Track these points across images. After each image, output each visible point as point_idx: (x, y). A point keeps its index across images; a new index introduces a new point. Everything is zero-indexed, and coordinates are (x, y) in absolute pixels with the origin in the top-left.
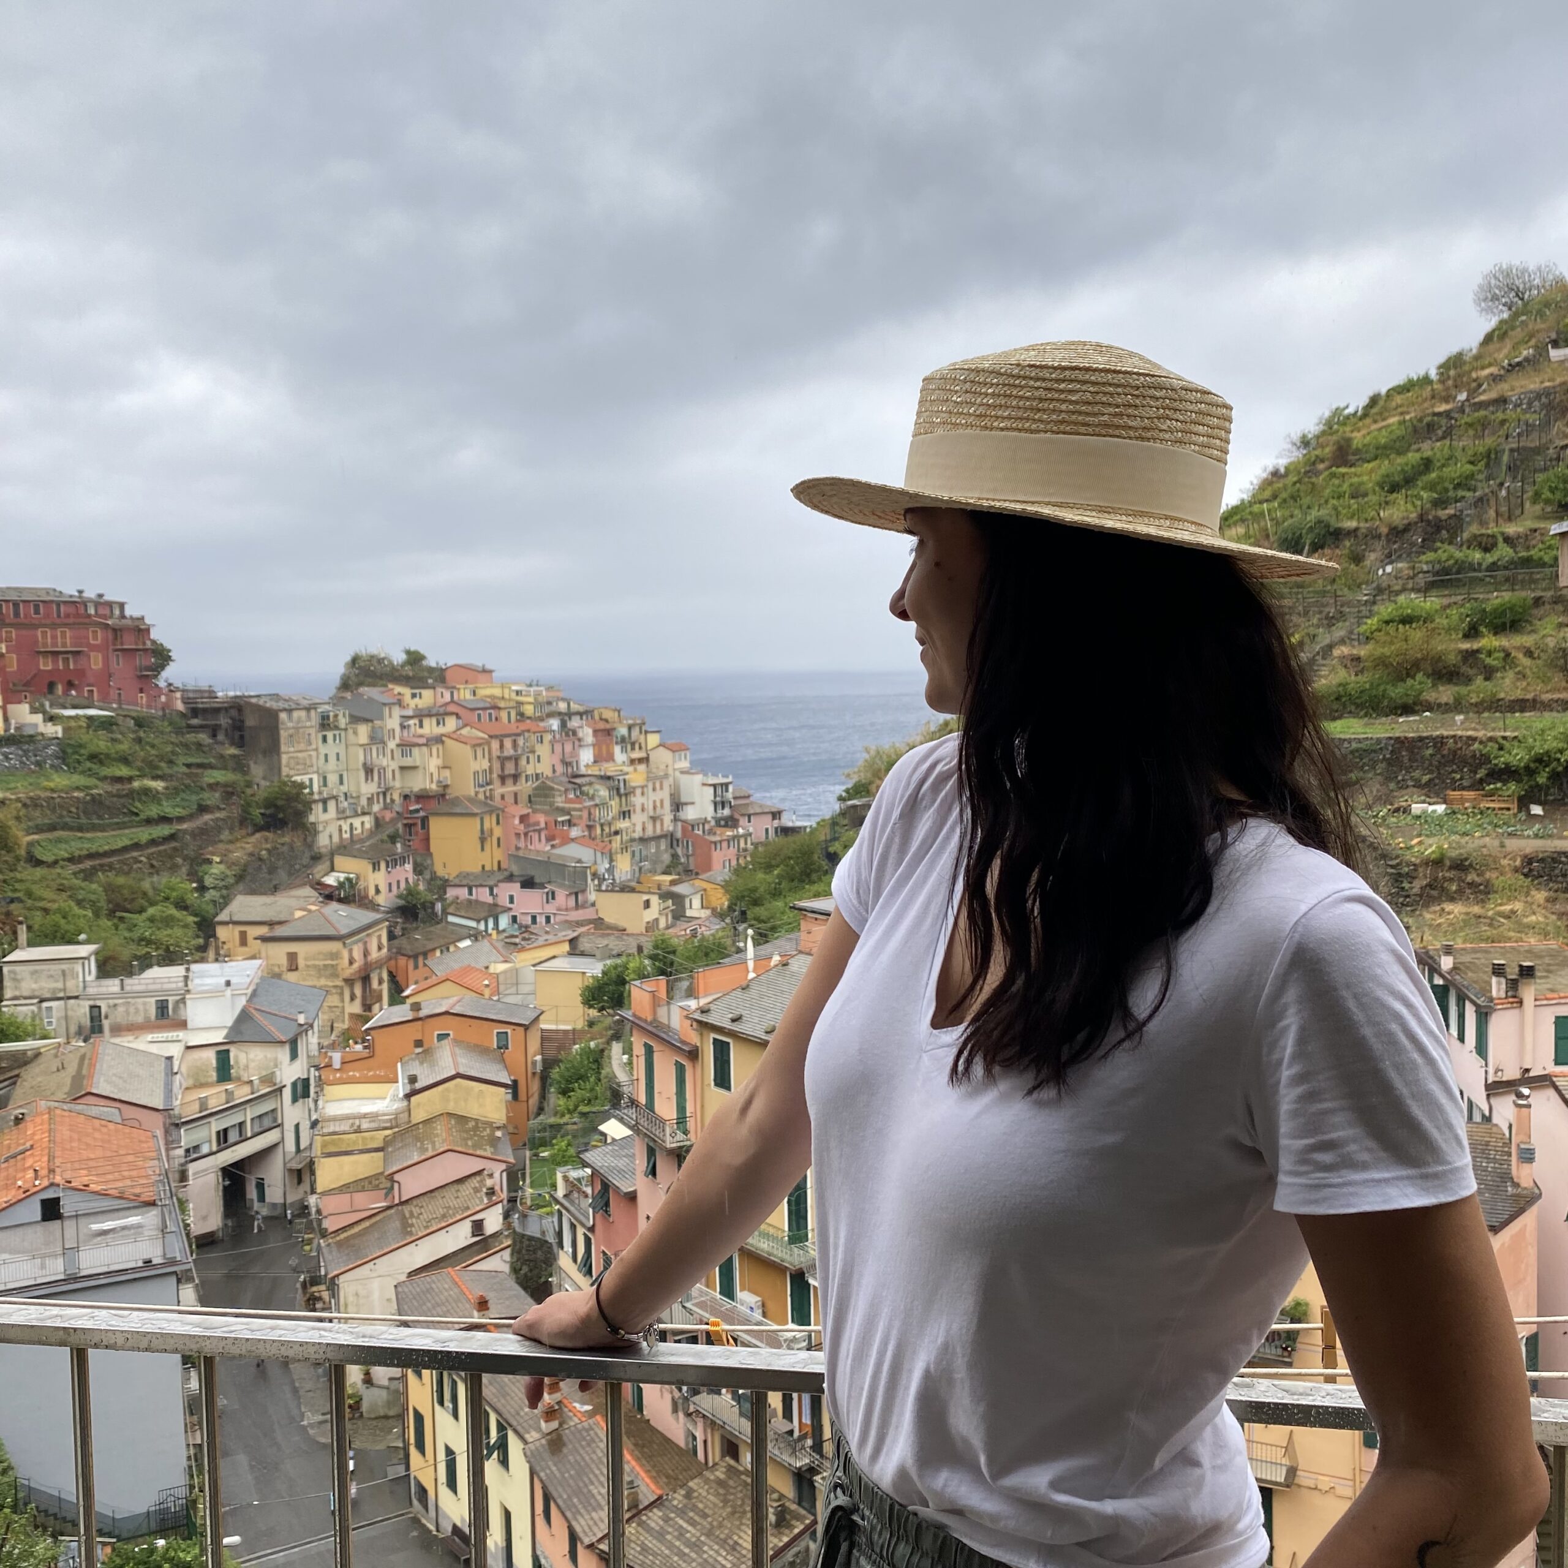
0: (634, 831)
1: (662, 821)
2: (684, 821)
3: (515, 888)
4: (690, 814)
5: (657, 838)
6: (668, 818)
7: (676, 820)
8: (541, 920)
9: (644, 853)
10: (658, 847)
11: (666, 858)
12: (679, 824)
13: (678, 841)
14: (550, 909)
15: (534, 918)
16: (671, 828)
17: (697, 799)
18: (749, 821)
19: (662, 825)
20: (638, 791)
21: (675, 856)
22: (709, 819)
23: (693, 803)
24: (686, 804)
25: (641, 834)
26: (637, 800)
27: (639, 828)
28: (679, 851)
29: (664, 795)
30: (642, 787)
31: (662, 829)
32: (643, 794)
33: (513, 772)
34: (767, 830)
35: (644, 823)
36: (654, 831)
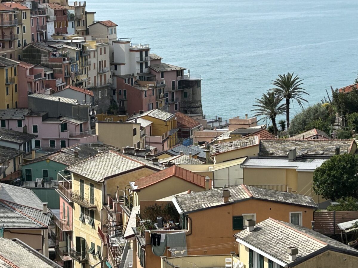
0: (89, 83)
1: (105, 75)
2: (119, 77)
3: (38, 121)
4: (123, 71)
5: (102, 88)
6: (108, 74)
7: (113, 75)
8: (58, 144)
9: (95, 99)
10: (103, 94)
11: (108, 102)
12: (115, 78)
13: (114, 91)
14: (65, 136)
15: (52, 143)
16: (111, 82)
17: (126, 61)
18: (162, 77)
19: (105, 79)
20: (92, 54)
21: (112, 101)
22: (136, 75)
23: (124, 64)
24: (120, 64)
25: (94, 86)
26: (92, 60)
27: (92, 81)
28: (115, 97)
29: (106, 58)
30: (94, 51)
31: (105, 82)
32: (94, 57)
33: (10, 39)
34: (173, 83)
35: (95, 77)
36: (101, 83)
